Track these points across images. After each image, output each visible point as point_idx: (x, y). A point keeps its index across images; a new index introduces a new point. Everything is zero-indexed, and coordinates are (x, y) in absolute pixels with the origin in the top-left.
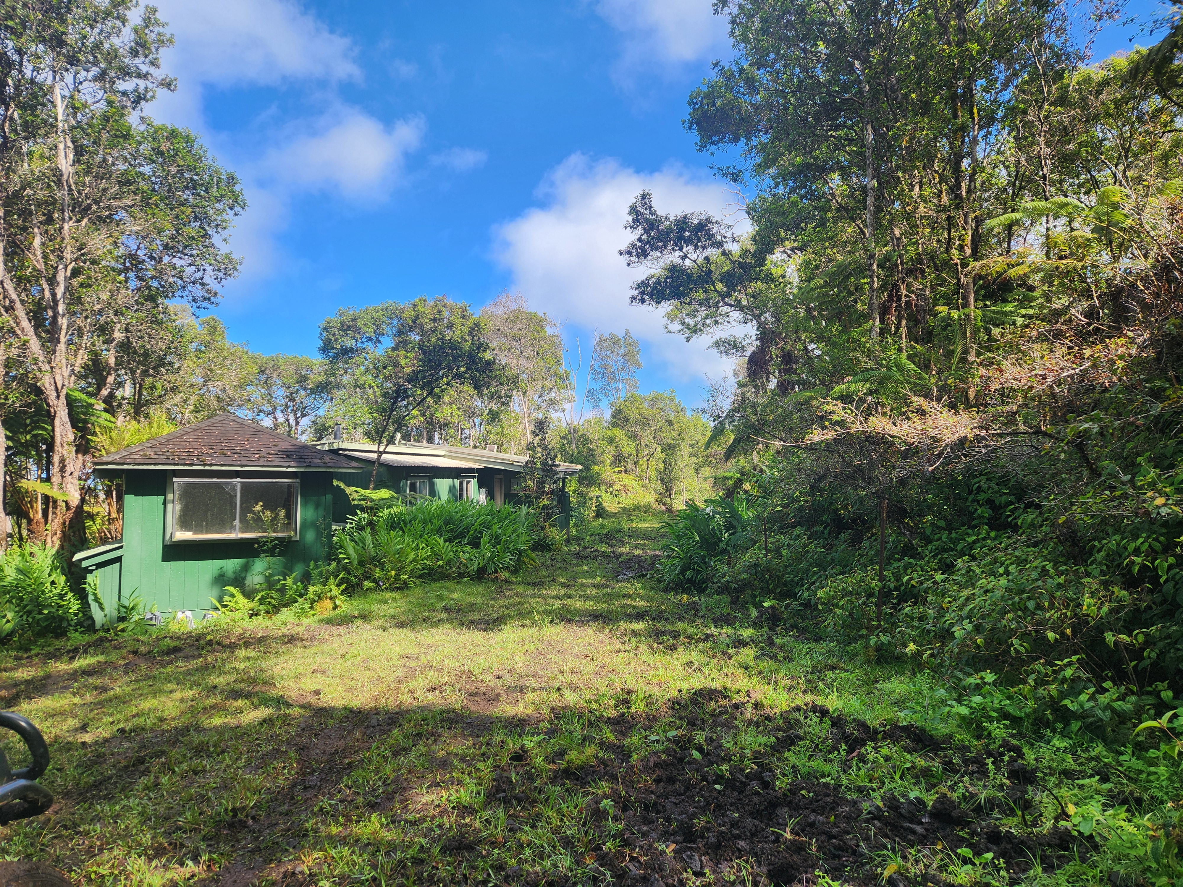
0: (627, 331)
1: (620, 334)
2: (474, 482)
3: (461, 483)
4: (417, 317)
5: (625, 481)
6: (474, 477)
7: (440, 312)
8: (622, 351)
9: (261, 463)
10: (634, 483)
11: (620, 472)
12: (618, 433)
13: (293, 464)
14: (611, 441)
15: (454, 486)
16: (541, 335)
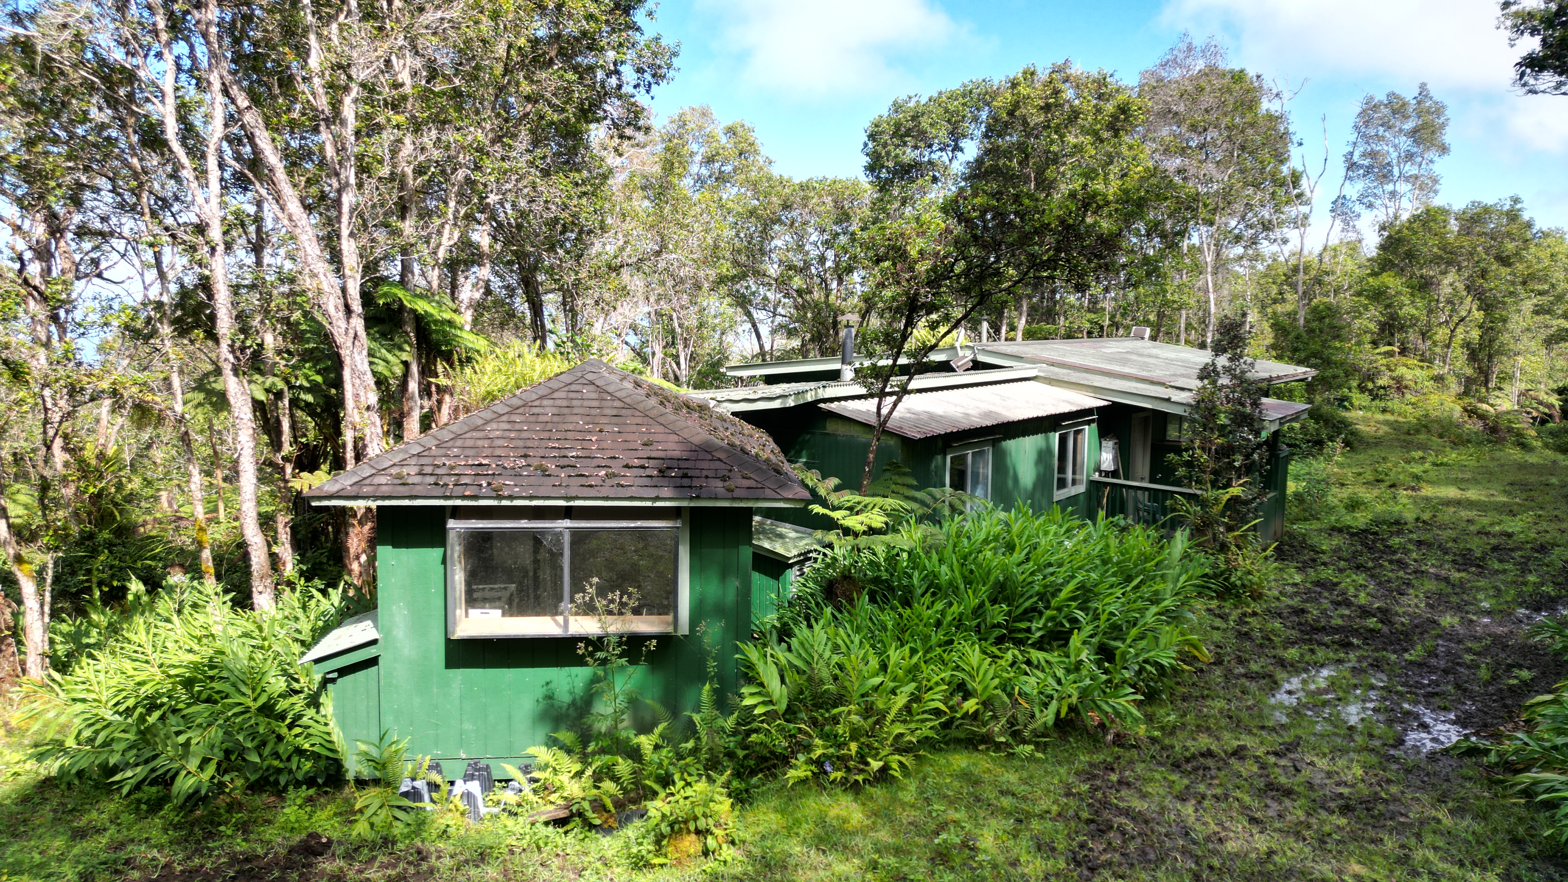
0: (1423, 86)
1: (1409, 94)
2: (1089, 432)
3: (1063, 440)
4: (1016, 105)
5: (1401, 370)
6: (1089, 423)
7: (1056, 92)
8: (1409, 125)
9: (604, 492)
10: (1418, 372)
11: (1390, 354)
12: (1392, 281)
13: (666, 492)
14: (1378, 295)
15: (1049, 450)
16: (1249, 118)
